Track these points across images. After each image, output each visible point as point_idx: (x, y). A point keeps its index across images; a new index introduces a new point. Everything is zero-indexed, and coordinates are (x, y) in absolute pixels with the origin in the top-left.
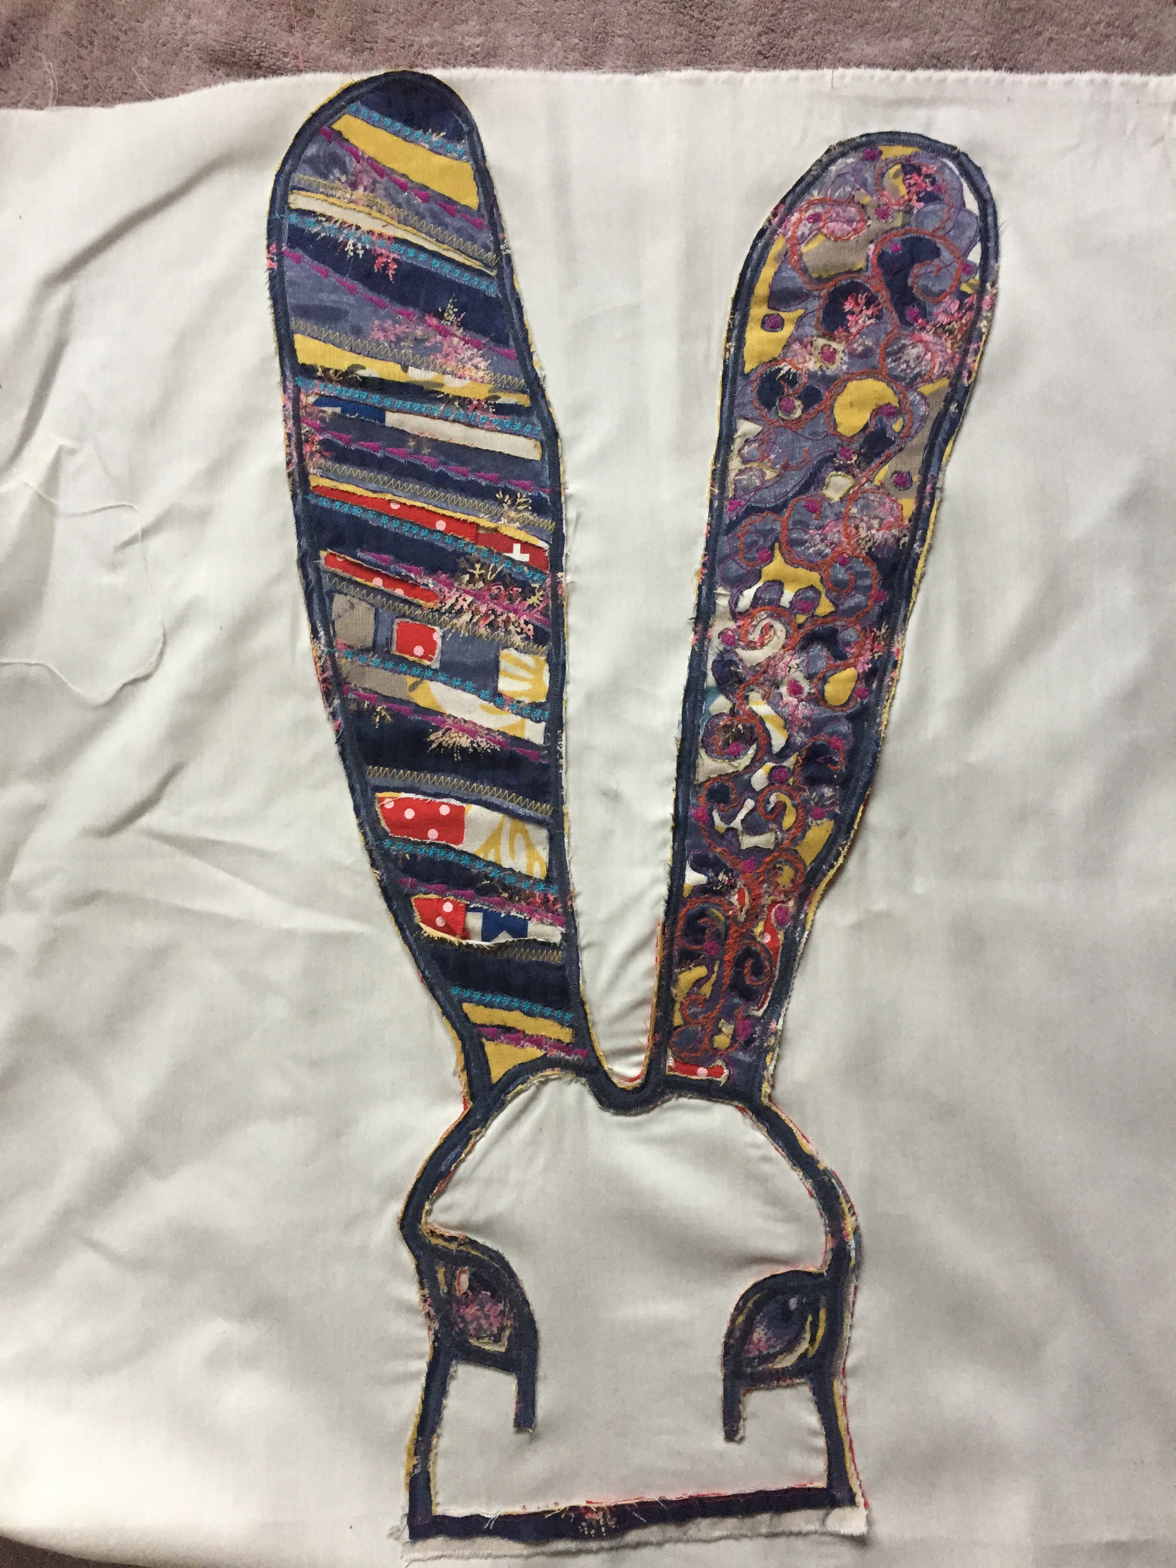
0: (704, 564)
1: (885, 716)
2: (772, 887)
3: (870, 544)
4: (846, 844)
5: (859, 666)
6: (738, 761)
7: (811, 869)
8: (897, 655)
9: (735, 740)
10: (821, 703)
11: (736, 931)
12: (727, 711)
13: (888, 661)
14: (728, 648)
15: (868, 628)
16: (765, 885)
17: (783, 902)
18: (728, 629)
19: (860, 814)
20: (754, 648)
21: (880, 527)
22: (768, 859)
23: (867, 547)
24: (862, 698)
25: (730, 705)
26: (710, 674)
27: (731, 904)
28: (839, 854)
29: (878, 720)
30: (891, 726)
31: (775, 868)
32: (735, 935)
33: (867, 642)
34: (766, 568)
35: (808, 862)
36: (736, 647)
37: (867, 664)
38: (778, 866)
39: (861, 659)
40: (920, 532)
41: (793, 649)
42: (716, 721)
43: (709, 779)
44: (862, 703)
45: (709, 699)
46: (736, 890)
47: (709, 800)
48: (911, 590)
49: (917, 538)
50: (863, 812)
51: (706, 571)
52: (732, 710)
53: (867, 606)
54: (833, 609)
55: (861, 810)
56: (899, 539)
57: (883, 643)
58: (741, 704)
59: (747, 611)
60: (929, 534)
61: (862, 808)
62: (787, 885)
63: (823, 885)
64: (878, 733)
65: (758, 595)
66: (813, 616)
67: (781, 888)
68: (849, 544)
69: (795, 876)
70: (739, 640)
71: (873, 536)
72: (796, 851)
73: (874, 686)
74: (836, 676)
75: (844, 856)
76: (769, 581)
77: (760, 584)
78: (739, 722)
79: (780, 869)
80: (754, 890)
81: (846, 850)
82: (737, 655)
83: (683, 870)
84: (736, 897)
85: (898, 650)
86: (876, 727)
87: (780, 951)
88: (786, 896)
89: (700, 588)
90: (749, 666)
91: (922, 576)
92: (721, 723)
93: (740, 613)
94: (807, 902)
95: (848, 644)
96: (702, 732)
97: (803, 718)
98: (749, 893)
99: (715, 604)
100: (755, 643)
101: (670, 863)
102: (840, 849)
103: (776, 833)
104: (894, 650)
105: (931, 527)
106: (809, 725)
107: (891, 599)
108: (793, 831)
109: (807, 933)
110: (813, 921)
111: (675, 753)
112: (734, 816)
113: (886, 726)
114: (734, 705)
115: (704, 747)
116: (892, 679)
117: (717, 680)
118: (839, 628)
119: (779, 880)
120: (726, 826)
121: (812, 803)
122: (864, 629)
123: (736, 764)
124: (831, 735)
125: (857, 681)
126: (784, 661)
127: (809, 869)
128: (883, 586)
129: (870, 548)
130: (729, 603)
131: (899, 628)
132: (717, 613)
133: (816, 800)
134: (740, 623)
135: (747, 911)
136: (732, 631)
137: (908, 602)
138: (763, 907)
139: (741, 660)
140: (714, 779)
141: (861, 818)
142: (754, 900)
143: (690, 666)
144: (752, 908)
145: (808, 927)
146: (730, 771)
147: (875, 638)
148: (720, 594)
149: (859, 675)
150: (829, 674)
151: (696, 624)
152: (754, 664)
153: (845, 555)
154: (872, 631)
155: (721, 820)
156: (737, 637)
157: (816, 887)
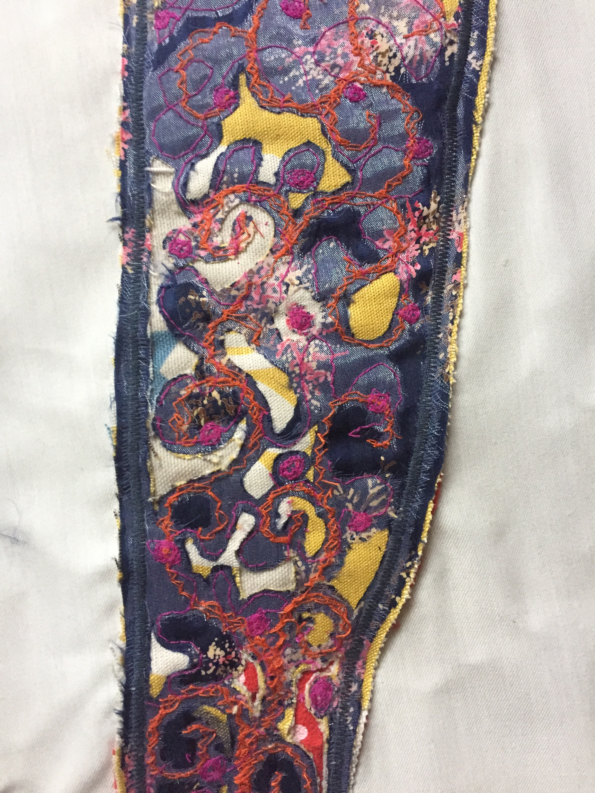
0: (124, 124)
1: (452, 348)
2: (301, 651)
3: (396, 62)
4: (411, 567)
5: (401, 269)
6: (219, 453)
7: (360, 612)
8: (460, 245)
9: (210, 418)
10: (346, 338)
11: (248, 735)
12: (190, 371)
13: (445, 255)
14: (181, 263)
15: (408, 205)
16: (288, 651)
17: (321, 670)
18: (178, 232)
19: (429, 517)
20: (225, 259)
21: (410, 30)
22: (288, 608)
23: (391, 69)
24: (410, 323)
25: (195, 360)
26: (155, 309)
27: (235, 692)
28: (402, 582)
29: (441, 356)
30: (463, 363)
31: (300, 620)
32: (248, 741)
33: (410, 227)
34: (228, 120)
35: (353, 600)
36: (194, 261)
37: (413, 264)
38: (305, 615)
39: (403, 256)
40: (475, 35)
41: (289, 252)
42: (174, 388)
43: (174, 490)
44: (411, 332)
45: (159, 354)
46: (240, 668)
47: (177, 525)
48: (470, 134)
49: (473, 44)
50: (434, 512)
51: (129, 136)
52: (198, 368)
53: (403, 168)
54: (348, 178)
55: (430, 509)
56: (443, 49)
57: (434, 227)
58: (213, 357)
59: (206, 196)
60: (490, 35)
61: (431, 505)
62: (324, 644)
63: (382, 635)
64: (444, 377)
65: (221, 168)
66: (316, 194)
67: (315, 649)
68: (361, 65)
69: (336, 626)
70: (197, 247)
71: (400, 47)
72: (332, 588)
73: (429, 299)
74: (365, 289)
75: (411, 586)
76: (236, 142)
77: (222, 148)
78: (213, 388)
79: (310, 620)
80: (270, 662)
81: (412, 575)
82: (197, 273)
83: (147, 650)
84: (243, 678)
85: (461, 236)
86: (440, 370)
87: (325, 750)
88: (324, 660)
89: (123, 166)
90: (218, 289)
91: (486, 110)
92: (183, 392)
93: (194, 202)
94: (360, 663)
95: (379, 235)
96: (152, 412)
97: (319, 368)
98: (264, 669)
99: (150, 189)
100: (225, 250)
101: (122, 643)
102: (404, 575)
103: (295, 563)
104: (454, 236)
105: (492, 24)
106: (330, 379)
107: (441, 152)
108: (322, 557)
109: (365, 713)
110: (372, 692)
111: (111, 452)
112: (223, 547)
113: (455, 364)
114: (201, 359)
115: (157, 435)
116: (457, 285)
117: (167, 320)
118: (362, 210)
119: (310, 638)
120: (212, 564)
121: (350, 506)
122: (403, 206)
123: (214, 458)
124: (368, 389)
125: (400, 297)
126: (277, 274)
127: (356, 612)
128: (426, 131)
129: (397, 69)
130: (175, 186)
131: (458, 198)
132: (157, 206)
133: (355, 500)
134: (197, 219)
135: (264, 699)
136: (185, 233)
137: (469, 153)
138: (290, 684)
139: (206, 282)
140: (181, 489)
141: (432, 523)
142: (272, 678)
143: (122, 301)
144: (271, 691)
145: (366, 704)
146: (207, 472)
147: (423, 219)
148: (157, 174)
149: (401, 285)
150: (352, 288)
151: (123, 227)
152: (227, 286)
153: (358, 85)
154: (415, 209)
155: (202, 555)
156: (193, 244)
157: (371, 640)
